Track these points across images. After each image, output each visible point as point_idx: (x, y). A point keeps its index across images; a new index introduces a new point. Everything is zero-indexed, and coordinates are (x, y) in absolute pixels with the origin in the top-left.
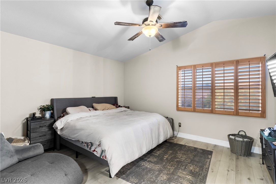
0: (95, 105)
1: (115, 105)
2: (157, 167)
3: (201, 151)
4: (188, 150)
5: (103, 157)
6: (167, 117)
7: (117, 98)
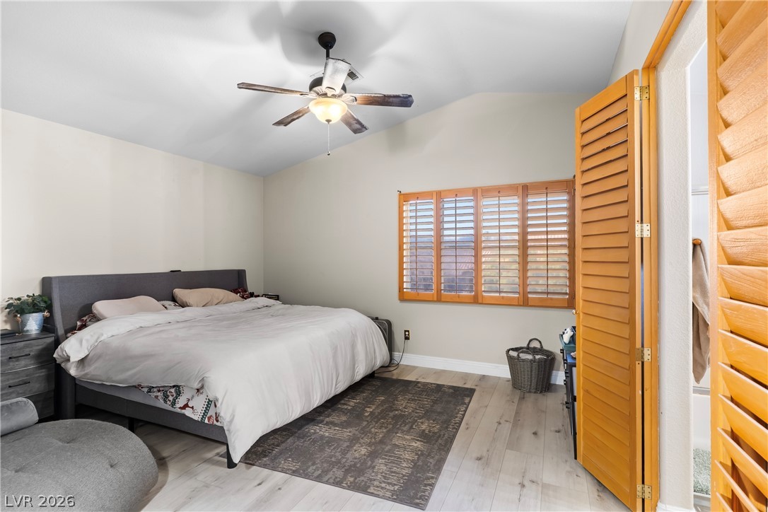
0: (179, 292)
1: (240, 292)
2: (347, 433)
3: (451, 391)
4: (423, 391)
5: (209, 418)
6: (377, 319)
7: (244, 271)
